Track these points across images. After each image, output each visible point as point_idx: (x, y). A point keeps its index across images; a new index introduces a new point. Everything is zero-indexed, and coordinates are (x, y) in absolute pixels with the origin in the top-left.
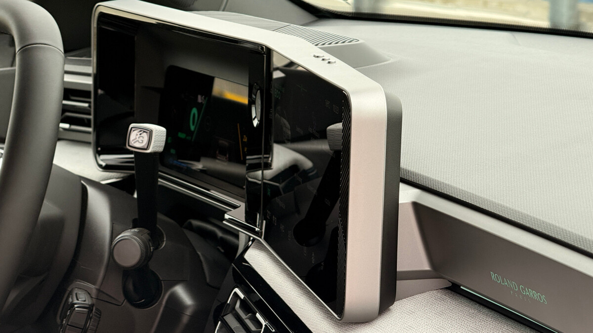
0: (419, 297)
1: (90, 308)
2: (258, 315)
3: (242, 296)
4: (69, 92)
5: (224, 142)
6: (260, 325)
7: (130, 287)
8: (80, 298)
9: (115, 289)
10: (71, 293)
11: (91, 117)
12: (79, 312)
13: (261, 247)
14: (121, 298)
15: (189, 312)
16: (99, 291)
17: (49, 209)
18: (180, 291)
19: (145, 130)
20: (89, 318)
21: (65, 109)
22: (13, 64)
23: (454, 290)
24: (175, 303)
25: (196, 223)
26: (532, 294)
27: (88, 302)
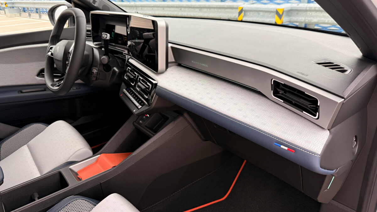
0: (173, 67)
1: (97, 73)
2: (135, 73)
3: (130, 69)
4: (88, 31)
5: (120, 39)
6: (136, 75)
7: (105, 68)
8: (95, 71)
9: (102, 68)
10: (92, 70)
11: (92, 35)
12: (95, 74)
13: (132, 59)
14: (103, 70)
15: (118, 73)
16: (98, 69)
17: (86, 53)
18: (115, 68)
19: (107, 35)
20: (97, 75)
21: (87, 34)
22: (74, 26)
23: (180, 65)
24: (114, 71)
25: (115, 55)
26: (203, 65)
27: (97, 71)
